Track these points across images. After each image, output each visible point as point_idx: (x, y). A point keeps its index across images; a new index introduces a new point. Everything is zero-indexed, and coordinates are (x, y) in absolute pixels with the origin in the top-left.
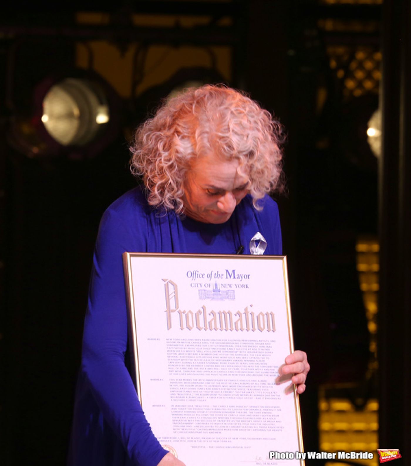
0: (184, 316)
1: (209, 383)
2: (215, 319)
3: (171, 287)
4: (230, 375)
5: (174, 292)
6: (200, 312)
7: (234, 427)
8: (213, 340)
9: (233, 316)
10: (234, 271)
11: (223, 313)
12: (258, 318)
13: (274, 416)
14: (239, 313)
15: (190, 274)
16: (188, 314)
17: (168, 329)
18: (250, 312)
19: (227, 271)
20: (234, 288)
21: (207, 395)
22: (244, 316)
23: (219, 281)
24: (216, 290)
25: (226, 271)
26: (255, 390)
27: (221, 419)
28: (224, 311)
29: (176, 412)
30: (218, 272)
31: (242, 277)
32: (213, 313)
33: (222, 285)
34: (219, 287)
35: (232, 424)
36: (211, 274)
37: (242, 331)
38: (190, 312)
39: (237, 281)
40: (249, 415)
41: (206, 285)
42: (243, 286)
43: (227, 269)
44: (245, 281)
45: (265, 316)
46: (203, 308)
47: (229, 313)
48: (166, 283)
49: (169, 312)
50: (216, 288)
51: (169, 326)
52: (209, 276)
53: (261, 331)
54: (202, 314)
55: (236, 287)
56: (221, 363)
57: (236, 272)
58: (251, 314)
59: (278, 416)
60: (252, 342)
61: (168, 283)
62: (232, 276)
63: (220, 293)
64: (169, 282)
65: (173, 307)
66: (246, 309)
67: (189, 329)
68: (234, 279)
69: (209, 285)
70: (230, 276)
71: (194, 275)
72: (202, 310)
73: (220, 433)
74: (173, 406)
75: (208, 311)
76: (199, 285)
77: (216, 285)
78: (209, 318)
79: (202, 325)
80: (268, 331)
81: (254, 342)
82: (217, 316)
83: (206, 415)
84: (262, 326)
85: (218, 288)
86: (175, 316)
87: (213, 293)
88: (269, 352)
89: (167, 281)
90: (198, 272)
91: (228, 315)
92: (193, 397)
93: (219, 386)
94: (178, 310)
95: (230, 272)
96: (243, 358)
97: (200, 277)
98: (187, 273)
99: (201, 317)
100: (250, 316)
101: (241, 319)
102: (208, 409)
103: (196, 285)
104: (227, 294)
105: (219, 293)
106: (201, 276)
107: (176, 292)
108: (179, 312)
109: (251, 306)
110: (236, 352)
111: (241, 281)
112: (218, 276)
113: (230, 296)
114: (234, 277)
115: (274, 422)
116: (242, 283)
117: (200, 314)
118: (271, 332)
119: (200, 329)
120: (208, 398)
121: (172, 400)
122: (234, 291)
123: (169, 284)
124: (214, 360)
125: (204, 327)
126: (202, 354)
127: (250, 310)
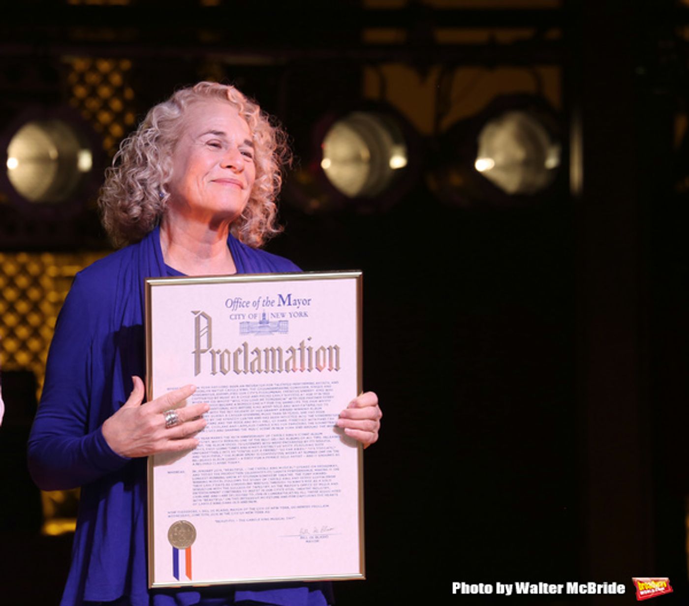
0: (218, 356)
1: (245, 440)
2: (259, 358)
3: (203, 322)
4: (274, 428)
5: (207, 327)
6: (239, 350)
7: (274, 493)
8: (254, 385)
9: (284, 353)
10: (289, 296)
11: (271, 350)
12: (317, 353)
13: (329, 477)
14: (292, 350)
15: (229, 303)
16: (223, 354)
17: (196, 375)
18: (307, 347)
19: (281, 296)
20: (287, 317)
21: (242, 455)
22: (298, 353)
23: (268, 310)
24: (264, 322)
25: (278, 297)
26: (307, 445)
27: (257, 485)
28: (272, 348)
29: (198, 478)
30: (267, 298)
31: (299, 303)
32: (257, 351)
33: (272, 314)
34: (268, 317)
35: (271, 490)
36: (259, 301)
37: (294, 371)
38: (227, 351)
39: (293, 309)
40: (295, 478)
41: (251, 316)
42: (300, 314)
43: (280, 293)
44: (303, 308)
45: (327, 351)
46: (245, 345)
47: (279, 350)
48: (196, 316)
49: (198, 353)
50: (264, 319)
51: (197, 371)
52: (256, 304)
53: (320, 371)
54: (243, 353)
55: (291, 317)
56: (263, 414)
57: (291, 296)
58: (308, 349)
59: (334, 477)
60: (306, 385)
61: (199, 316)
62: (287, 303)
63: (269, 325)
64: (201, 314)
65: (204, 345)
66: (302, 344)
67: (224, 372)
68: (289, 306)
69: (255, 316)
70: (284, 303)
71: (236, 303)
72: (242, 348)
73: (255, 501)
74: (194, 471)
75: (251, 349)
76: (241, 317)
77: (264, 315)
78: (251, 357)
79: (241, 367)
80: (330, 370)
81: (309, 386)
82: (263, 354)
83: (238, 481)
84: (321, 363)
85: (267, 319)
86: (206, 359)
87: (259, 325)
88: (328, 397)
89: (199, 313)
90: (241, 299)
91: (277, 352)
92: (223, 459)
93: (258, 444)
94: (210, 350)
95: (285, 297)
96: (293, 406)
97: (243, 306)
98: (226, 300)
99: (241, 357)
100: (306, 352)
101: (294, 357)
102: (242, 473)
103: (237, 317)
104: (279, 326)
105: (266, 325)
106: (245, 304)
107: (209, 327)
108: (212, 352)
109: (309, 339)
110: (284, 399)
111: (298, 307)
112: (267, 303)
113: (281, 327)
114: (289, 304)
115: (329, 484)
116: (298, 311)
117: (240, 353)
118: (334, 371)
119: (237, 372)
120: (242, 459)
121: (194, 464)
122: (287, 321)
123: (201, 317)
124: (253, 411)
125: (244, 370)
126: (239, 404)
127: (307, 344)
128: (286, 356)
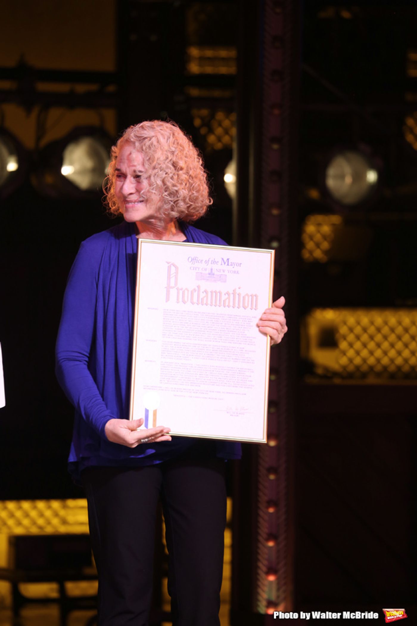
0: (181, 292)
1: (195, 347)
2: (207, 296)
3: (173, 269)
4: (214, 341)
5: (175, 273)
6: (195, 290)
7: (211, 382)
8: (203, 313)
9: (223, 294)
10: (228, 259)
11: (215, 292)
12: (244, 298)
13: (247, 376)
14: (228, 293)
15: (190, 260)
16: (184, 291)
17: (166, 301)
18: (238, 293)
19: (223, 259)
20: (226, 273)
21: (193, 355)
22: (232, 296)
23: (215, 267)
24: (211, 274)
25: (221, 259)
26: (234, 354)
27: (201, 376)
28: (216, 291)
29: (165, 367)
30: (214, 259)
31: (234, 265)
32: (206, 291)
33: (217, 270)
34: (214, 271)
35: (210, 380)
36: (209, 261)
37: (229, 307)
38: (186, 289)
39: (230, 268)
40: (226, 374)
41: (203, 269)
42: (235, 272)
43: (223, 257)
44: (236, 268)
45: (250, 297)
46: (199, 287)
47: (220, 293)
48: (169, 265)
49: (168, 288)
50: (211, 272)
51: (168, 299)
52: (207, 262)
53: (245, 309)
54: (197, 292)
55: (229, 272)
56: (207, 332)
57: (229, 260)
58: (238, 294)
59: (250, 376)
60: (236, 317)
61: (170, 265)
62: (226, 264)
63: (215, 276)
64: (172, 264)
65: (172, 283)
66: (234, 291)
67: (184, 302)
68: (228, 266)
69: (206, 270)
70: (225, 263)
71: (194, 260)
72: (197, 289)
73: (199, 386)
74: (162, 362)
75: (202, 290)
76: (197, 269)
77: (212, 270)
78: (202, 295)
79: (195, 300)
80: (251, 309)
81: (238, 317)
82: (210, 294)
83: (189, 371)
84: (246, 305)
85: (213, 272)
86: (173, 292)
87: (208, 275)
88: (249, 326)
89: (171, 263)
90: (198, 258)
91: (218, 294)
92: (180, 357)
93: (203, 349)
94: (176, 287)
95: (225, 260)
96: (227, 329)
97: (199, 262)
98: (188, 257)
99: (195, 294)
100: (237, 296)
101: (229, 298)
102: (192, 367)
103: (195, 269)
104: (220, 277)
105: (213, 276)
106: (200, 261)
107: (177, 273)
108: (178, 289)
109: (239, 288)
110: (222, 324)
111: (233, 267)
112: (214, 262)
113: (222, 279)
114: (228, 265)
115: (247, 381)
116: (233, 269)
117: (195, 291)
118: (253, 310)
119: (193, 303)
120: (192, 358)
121: (162, 357)
122: (226, 275)
123: (172, 266)
124: (201, 329)
125: (197, 302)
126: (192, 323)
127: (238, 291)
128: (224, 297)
